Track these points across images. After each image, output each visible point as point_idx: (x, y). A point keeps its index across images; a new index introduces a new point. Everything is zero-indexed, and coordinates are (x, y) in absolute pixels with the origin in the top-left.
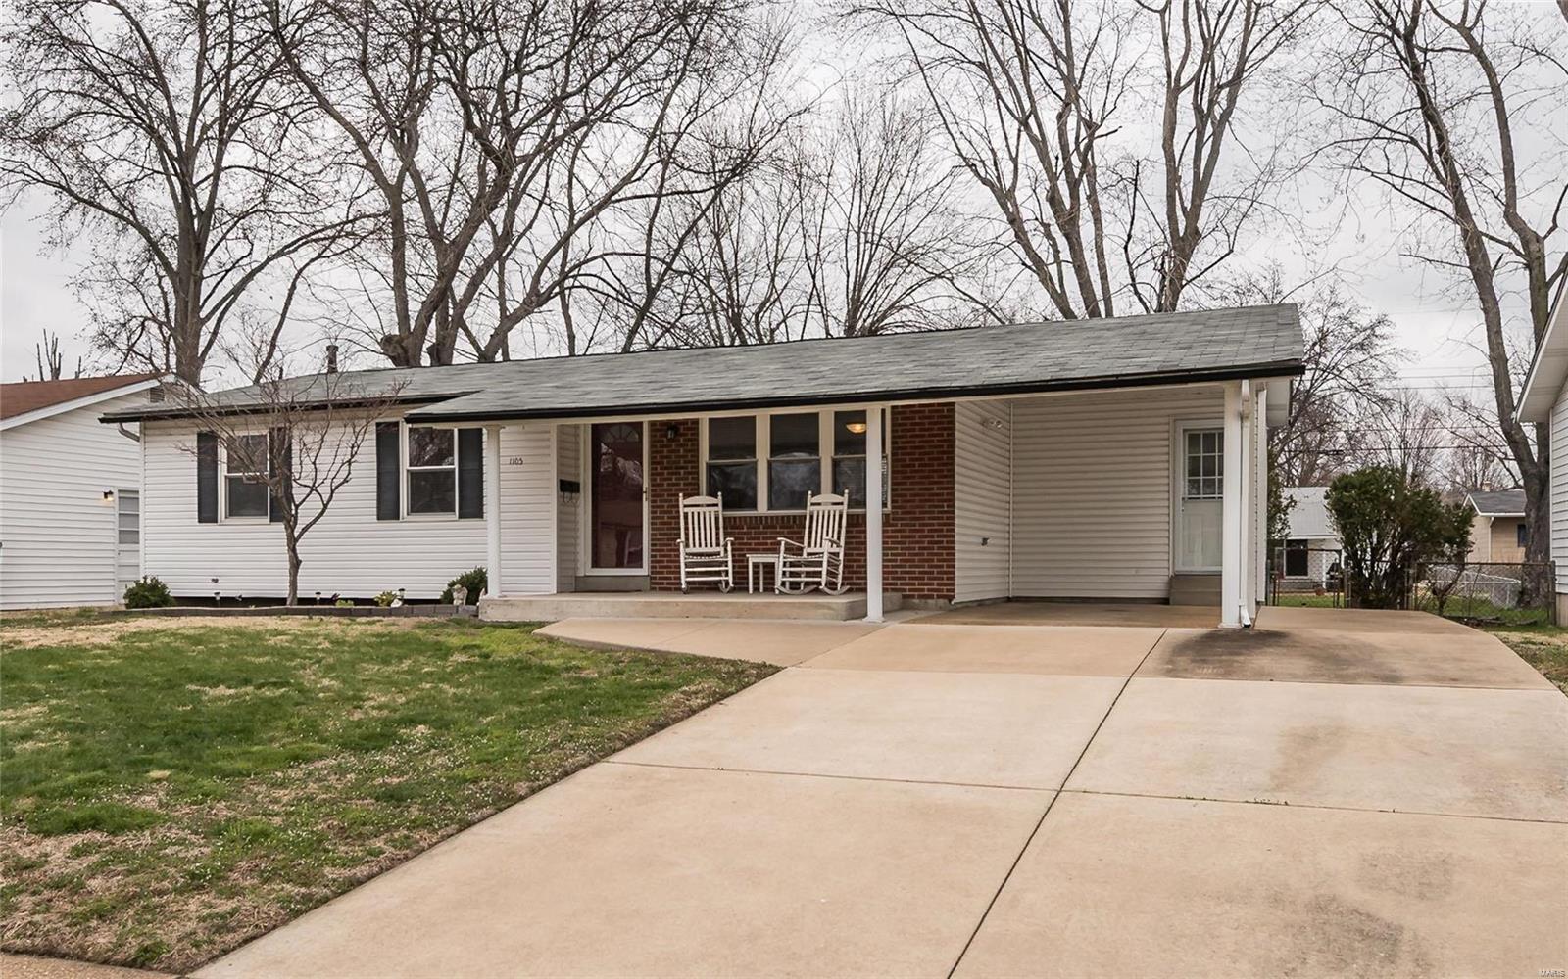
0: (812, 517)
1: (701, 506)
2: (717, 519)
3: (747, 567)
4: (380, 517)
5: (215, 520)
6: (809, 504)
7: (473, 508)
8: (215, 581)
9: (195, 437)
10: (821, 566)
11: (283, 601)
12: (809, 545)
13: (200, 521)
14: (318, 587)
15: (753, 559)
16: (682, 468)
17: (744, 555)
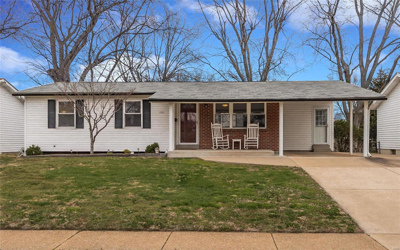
0: (249, 129)
1: (218, 126)
2: (221, 130)
3: (232, 142)
4: (116, 128)
5: (55, 127)
6: (247, 126)
7: (147, 125)
8: (54, 146)
9: (47, 101)
10: (257, 142)
11: (89, 153)
12: (248, 137)
13: (48, 128)
14: (109, 148)
15: (234, 140)
16: (209, 116)
17: (232, 139)
